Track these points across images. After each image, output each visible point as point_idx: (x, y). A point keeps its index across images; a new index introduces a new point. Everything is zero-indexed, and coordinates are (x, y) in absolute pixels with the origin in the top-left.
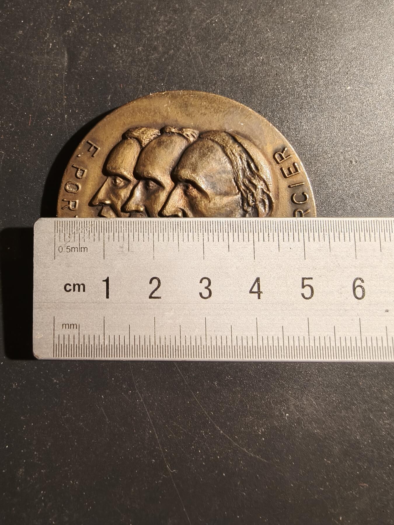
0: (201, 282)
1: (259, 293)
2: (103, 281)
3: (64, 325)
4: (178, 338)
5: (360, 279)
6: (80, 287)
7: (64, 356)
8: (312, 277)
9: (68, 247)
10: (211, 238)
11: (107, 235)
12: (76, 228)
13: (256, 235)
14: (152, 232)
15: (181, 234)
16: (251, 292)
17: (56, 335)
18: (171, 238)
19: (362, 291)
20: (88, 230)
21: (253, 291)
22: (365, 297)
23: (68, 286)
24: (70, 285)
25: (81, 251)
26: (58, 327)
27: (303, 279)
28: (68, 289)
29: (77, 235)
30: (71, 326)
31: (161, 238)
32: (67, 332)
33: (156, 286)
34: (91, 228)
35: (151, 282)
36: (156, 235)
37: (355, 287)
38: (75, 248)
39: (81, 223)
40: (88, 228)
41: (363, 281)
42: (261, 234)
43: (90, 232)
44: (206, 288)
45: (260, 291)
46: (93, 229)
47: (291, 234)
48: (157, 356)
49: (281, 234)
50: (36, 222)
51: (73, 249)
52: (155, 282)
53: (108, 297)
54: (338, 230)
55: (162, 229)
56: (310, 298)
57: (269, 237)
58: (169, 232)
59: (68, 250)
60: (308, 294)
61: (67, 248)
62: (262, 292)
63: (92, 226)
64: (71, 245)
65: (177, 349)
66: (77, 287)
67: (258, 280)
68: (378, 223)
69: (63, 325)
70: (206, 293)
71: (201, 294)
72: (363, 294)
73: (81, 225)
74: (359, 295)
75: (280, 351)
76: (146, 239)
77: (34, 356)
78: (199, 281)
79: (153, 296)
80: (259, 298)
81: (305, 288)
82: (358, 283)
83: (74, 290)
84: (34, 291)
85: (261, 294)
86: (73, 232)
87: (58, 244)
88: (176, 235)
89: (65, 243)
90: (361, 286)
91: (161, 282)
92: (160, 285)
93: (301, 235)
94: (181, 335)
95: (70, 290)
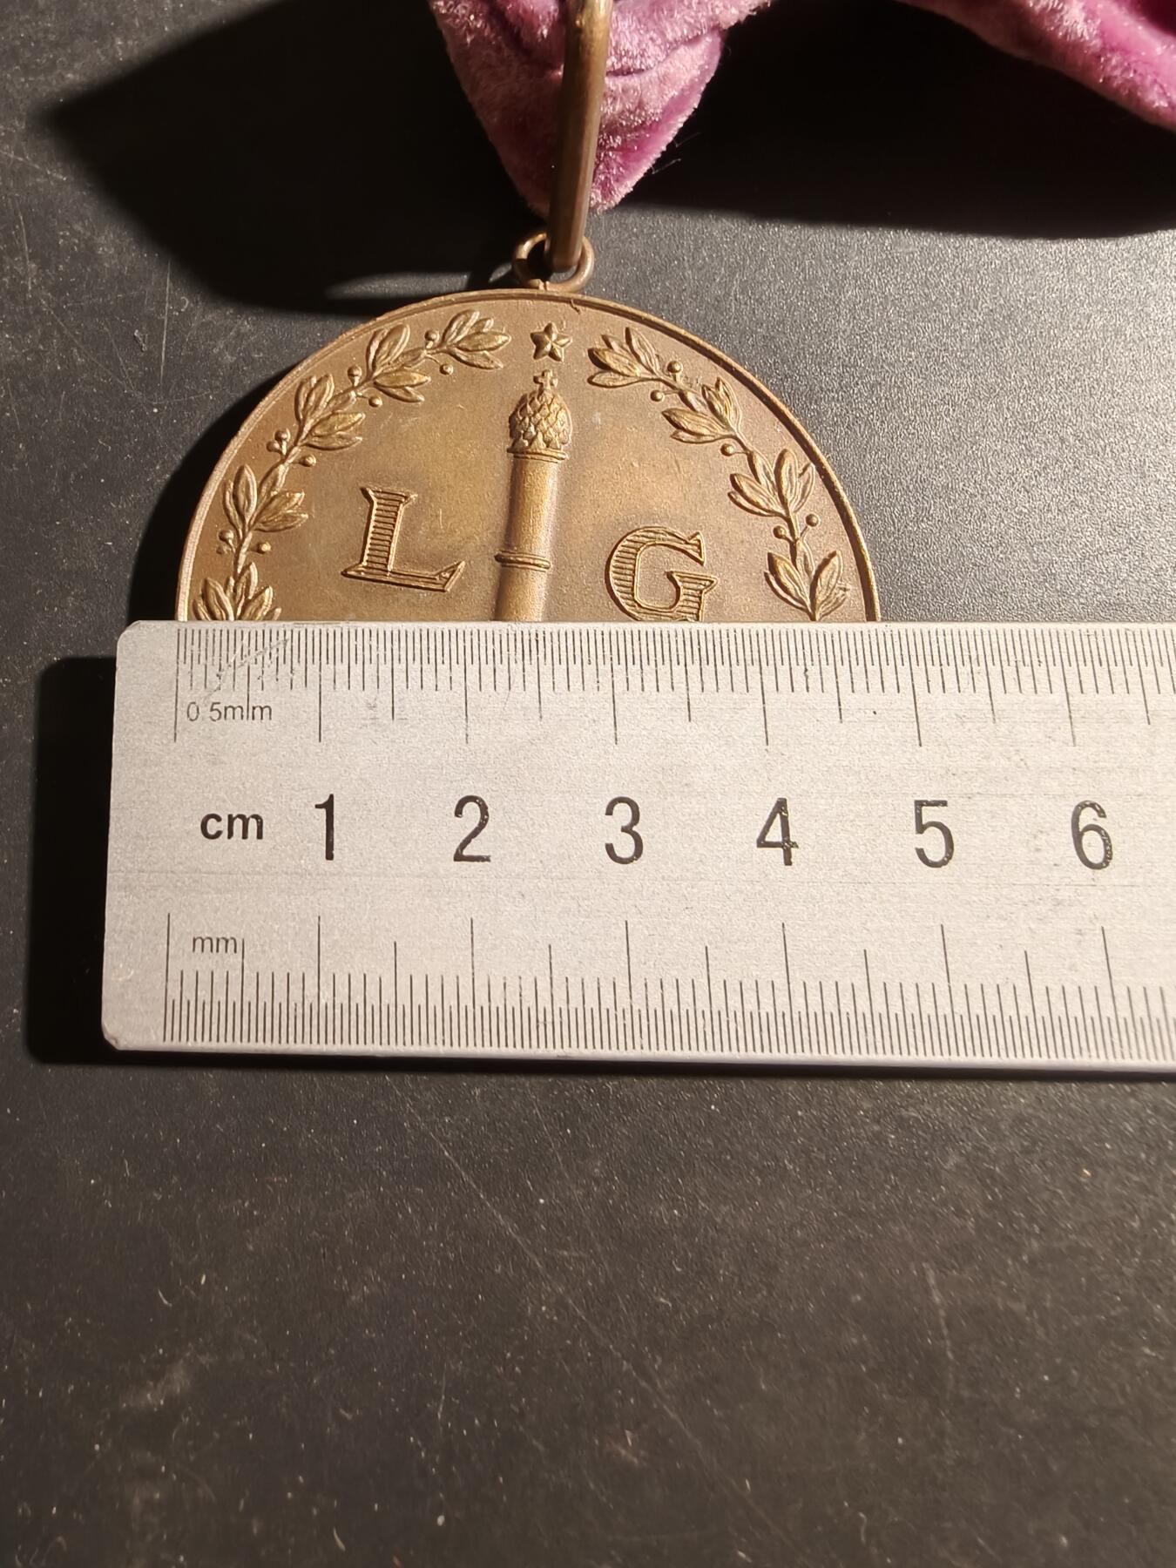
0: (609, 812)
1: (787, 846)
2: (318, 806)
3: (199, 942)
4: (543, 985)
5: (1093, 805)
6: (249, 824)
7: (195, 1039)
8: (945, 798)
9: (215, 707)
10: (635, 681)
11: (328, 670)
12: (239, 651)
13: (768, 671)
14: (461, 661)
15: (546, 669)
16: (762, 843)
17: (174, 975)
18: (517, 679)
19: (1102, 843)
20: (274, 656)
21: (767, 839)
22: (1112, 863)
23: (212, 822)
24: (218, 819)
25: (253, 718)
26: (180, 945)
27: (919, 804)
28: (212, 832)
29: (242, 672)
30: (217, 944)
31: (487, 678)
32: (205, 962)
33: (476, 825)
34: (281, 652)
35: (458, 812)
36: (473, 670)
37: (1081, 828)
38: (234, 709)
39: (253, 635)
40: (274, 651)
41: (1101, 813)
42: (783, 670)
43: (281, 660)
44: (625, 830)
45: (788, 841)
46: (288, 652)
47: (873, 670)
48: (479, 1042)
49: (843, 670)
50: (126, 632)
51: (230, 710)
52: (472, 812)
53: (330, 856)
54: (1012, 659)
55: (490, 652)
56: (943, 863)
57: (807, 677)
58: (512, 663)
59: (215, 715)
60: (936, 851)
61: (212, 710)
62: (795, 845)
63: (285, 644)
64: (226, 699)
65: (541, 1018)
66: (238, 824)
67: (781, 806)
68: (1131, 638)
69: (194, 940)
70: (625, 847)
71: (610, 849)
72: (1106, 851)
73: (253, 641)
74: (1094, 851)
75: (862, 1031)
76: (444, 684)
77: (106, 1037)
78: (604, 810)
79: (466, 853)
80: (788, 862)
81: (926, 832)
82: (1088, 817)
83: (230, 835)
84: (110, 836)
85: (793, 850)
86: (231, 661)
87: (186, 696)
88: (531, 669)
89: (206, 694)
90: (1098, 829)
91: (489, 810)
92: (486, 821)
93: (904, 671)
94: (554, 976)
95: (218, 834)
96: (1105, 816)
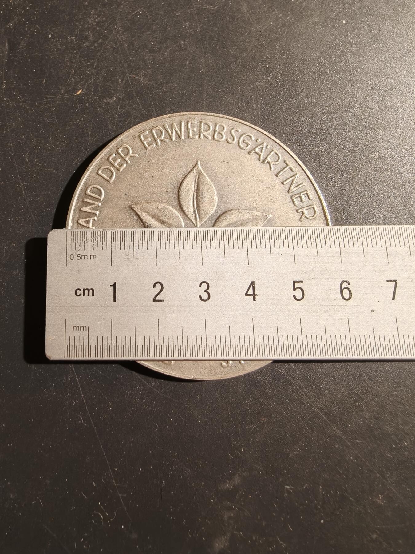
0: (200, 286)
1: (254, 295)
2: (111, 286)
3: (75, 328)
4: (180, 338)
5: (346, 281)
6: (90, 292)
7: (74, 357)
8: (302, 280)
9: (79, 255)
10: (208, 246)
11: (114, 243)
12: (86, 238)
13: (249, 242)
14: (155, 240)
15: (181, 242)
16: (247, 294)
17: (67, 337)
18: (172, 246)
19: (349, 293)
20: (97, 239)
21: (248, 293)
22: (351, 298)
23: (78, 291)
24: (80, 290)
25: (91, 259)
26: (69, 329)
27: (294, 282)
28: (78, 294)
29: (87, 244)
30: (81, 328)
31: (163, 246)
32: (77, 333)
33: (159, 290)
34: (99, 238)
35: (154, 287)
36: (159, 243)
37: (343, 288)
38: (85, 256)
39: (90, 233)
40: (97, 238)
41: (349, 284)
42: (254, 242)
43: (99, 241)
44: (205, 291)
45: (255, 294)
46: (101, 238)
47: (281, 241)
48: (161, 356)
49: (272, 242)
50: (50, 233)
51: (83, 257)
52: (158, 286)
53: (115, 301)
54: (323, 237)
55: (164, 238)
56: (301, 299)
57: (261, 244)
58: (171, 240)
59: (79, 258)
60: (299, 296)
61: (78, 256)
62: (257, 295)
63: (100, 236)
64: (82, 253)
65: (179, 348)
66: (86, 292)
67: (253, 283)
68: (359, 230)
69: (73, 327)
70: (205, 296)
71: (200, 297)
72: (350, 295)
73: (90, 235)
74: (346, 295)
75: (275, 350)
76: (150, 247)
77: (47, 356)
78: (199, 285)
79: (156, 299)
80: (254, 300)
81: (296, 290)
82: (345, 285)
83: (84, 295)
84: (47, 296)
85: (256, 296)
86: (83, 241)
87: (70, 252)
88: (176, 243)
89: (75, 252)
90: (348, 288)
91: (164, 286)
92: (163, 289)
93: (290, 241)
94: (183, 336)
95: (80, 295)
96: (350, 285)
